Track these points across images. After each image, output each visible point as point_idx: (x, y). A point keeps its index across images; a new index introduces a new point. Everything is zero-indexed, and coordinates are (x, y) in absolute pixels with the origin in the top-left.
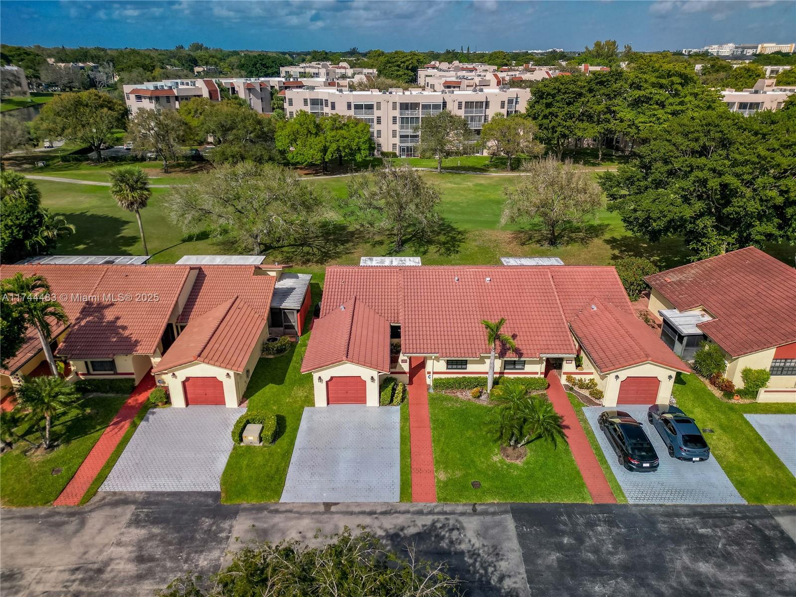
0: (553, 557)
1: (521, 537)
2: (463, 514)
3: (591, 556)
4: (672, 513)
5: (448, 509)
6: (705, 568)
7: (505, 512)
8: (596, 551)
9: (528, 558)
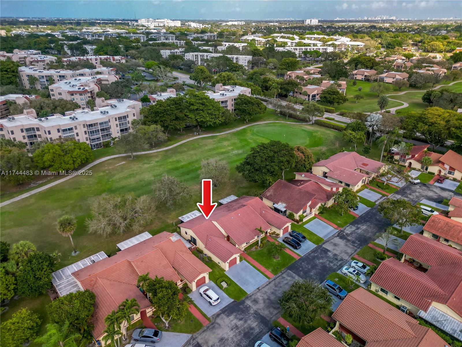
0: (302, 273)
1: (294, 273)
2: (281, 275)
3: (306, 269)
4: (309, 254)
5: (278, 276)
6: (321, 261)
7: (287, 270)
8: (306, 268)
9: (299, 275)
